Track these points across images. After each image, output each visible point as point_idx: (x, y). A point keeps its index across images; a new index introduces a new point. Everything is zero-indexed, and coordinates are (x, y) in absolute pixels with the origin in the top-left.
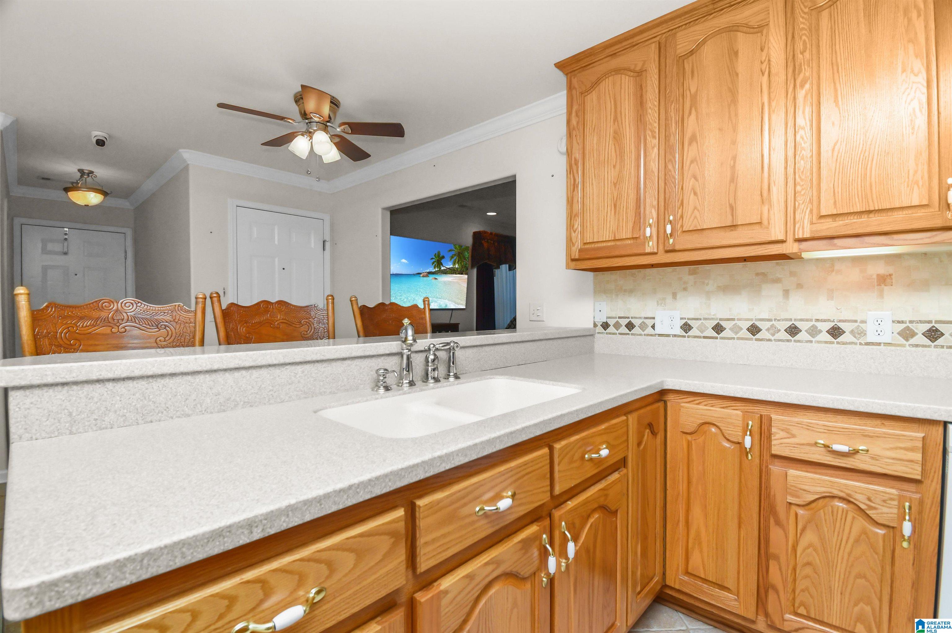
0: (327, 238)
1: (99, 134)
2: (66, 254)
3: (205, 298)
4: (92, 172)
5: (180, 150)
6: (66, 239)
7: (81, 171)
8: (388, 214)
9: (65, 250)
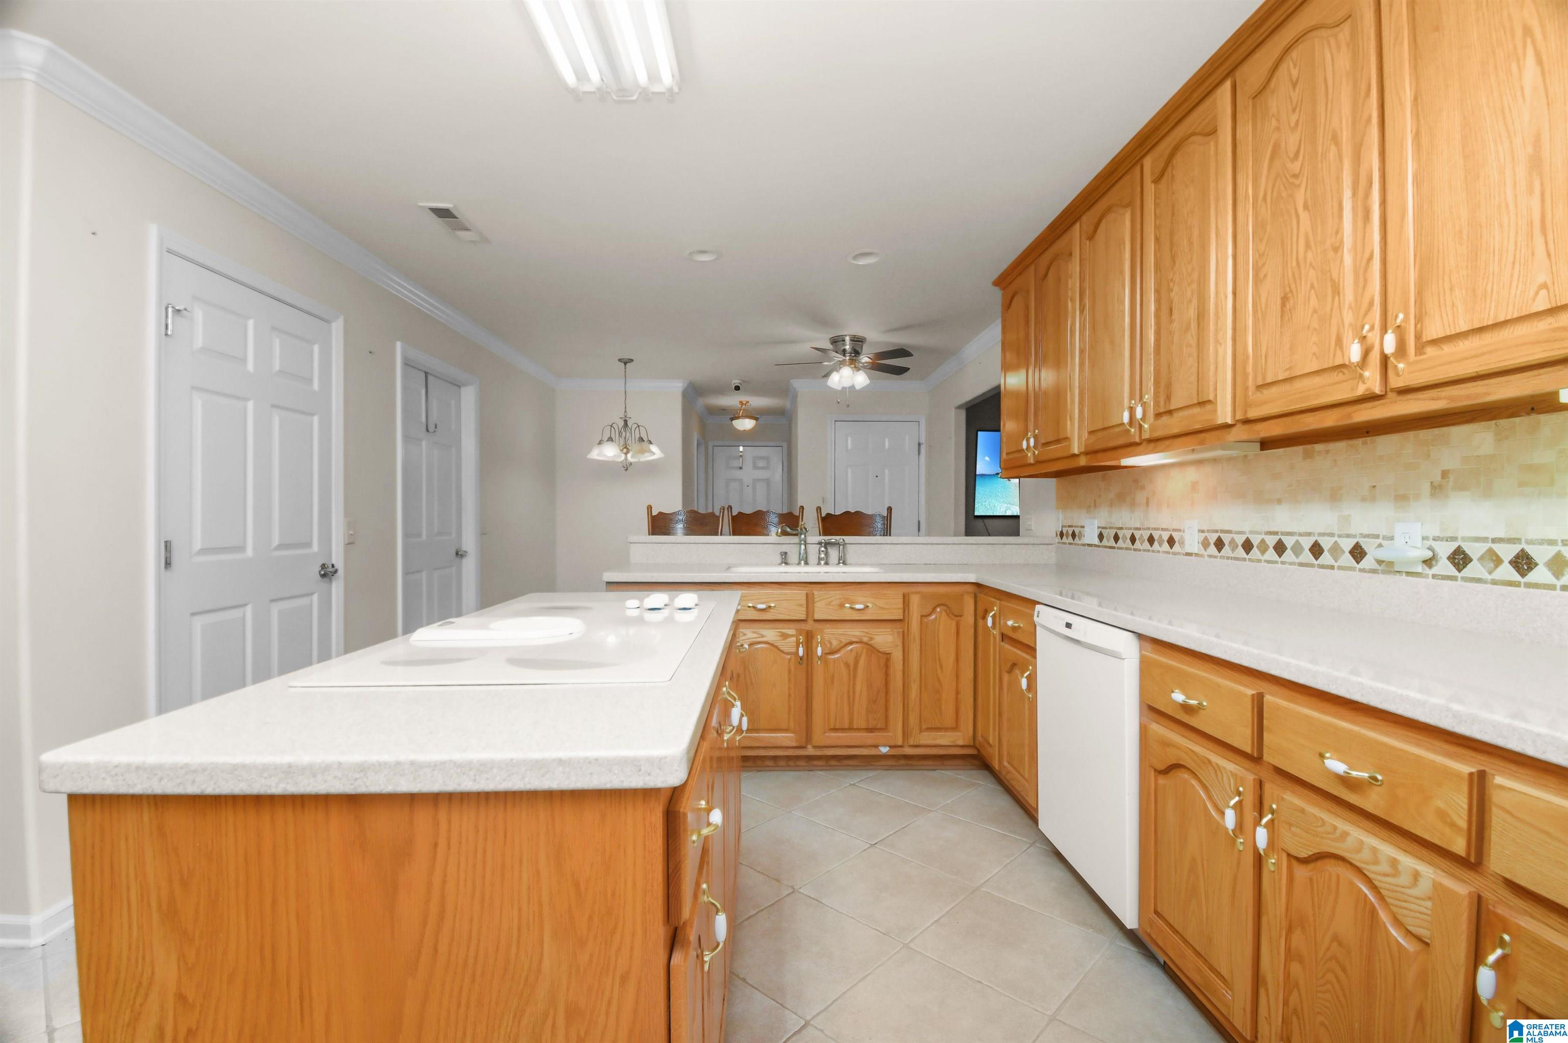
0: (923, 440)
1: (736, 382)
2: (741, 468)
3: (724, 509)
4: (748, 402)
5: (791, 381)
6: (741, 456)
7: (741, 402)
8: (963, 414)
9: (741, 465)
